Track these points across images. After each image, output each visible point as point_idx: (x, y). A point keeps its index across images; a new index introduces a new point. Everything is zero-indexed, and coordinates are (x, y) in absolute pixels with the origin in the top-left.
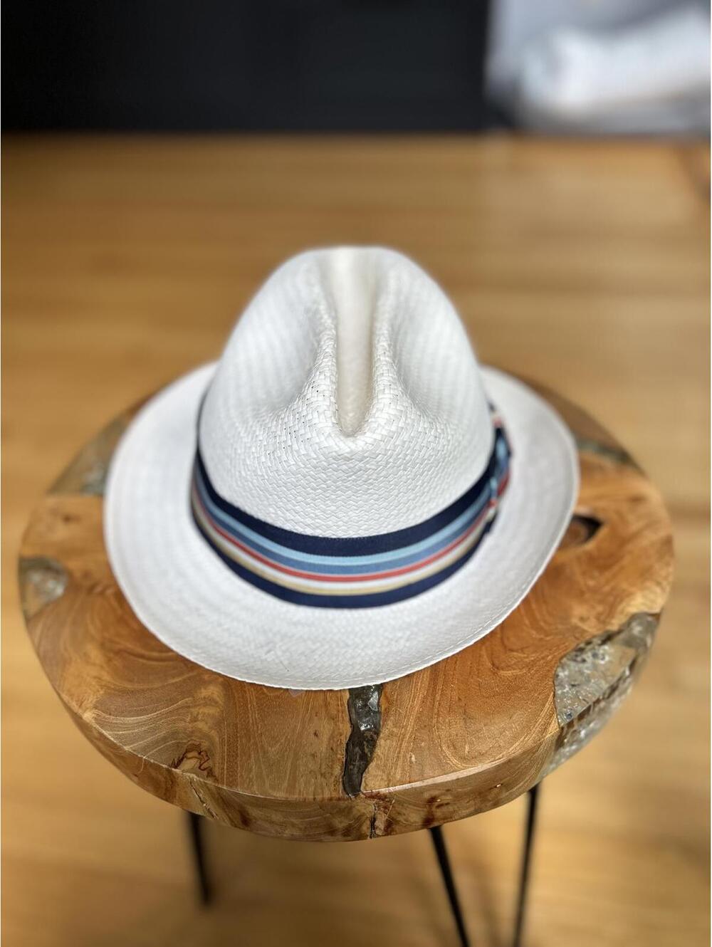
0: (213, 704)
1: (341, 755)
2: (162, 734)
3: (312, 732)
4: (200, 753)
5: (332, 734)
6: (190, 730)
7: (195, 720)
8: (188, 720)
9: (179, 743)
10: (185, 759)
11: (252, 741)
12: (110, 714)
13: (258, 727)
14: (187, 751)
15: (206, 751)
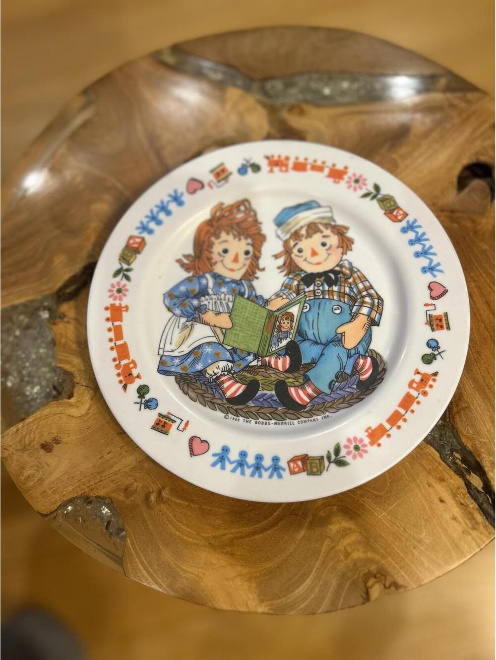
0: (349, 532)
1: (472, 505)
2: (334, 583)
3: (439, 500)
4: (375, 577)
5: (452, 493)
6: (351, 565)
7: (347, 555)
8: (342, 558)
9: (354, 581)
10: (369, 590)
11: (403, 539)
12: (280, 598)
13: (397, 526)
14: (365, 582)
15: (379, 572)
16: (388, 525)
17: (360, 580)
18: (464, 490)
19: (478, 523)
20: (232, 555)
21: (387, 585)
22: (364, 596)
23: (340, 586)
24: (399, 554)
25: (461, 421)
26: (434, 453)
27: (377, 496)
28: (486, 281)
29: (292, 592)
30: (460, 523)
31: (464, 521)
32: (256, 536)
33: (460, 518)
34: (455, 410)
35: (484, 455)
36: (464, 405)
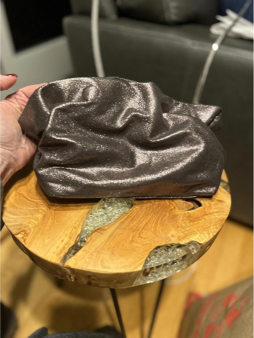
0: (37, 220)
2: (18, 223)
4: (25, 233)
5: (67, 243)
6: (26, 225)
7: (29, 223)
8: (27, 222)
9: (21, 228)
10: (20, 234)
11: (42, 236)
13: (46, 232)
15: (27, 234)
16: (45, 229)
17: (22, 230)
18: (70, 246)
19: (60, 255)
20: (16, 196)
21: (24, 238)
22: (17, 233)
23: (17, 225)
24: (36, 237)
25: (96, 234)
26: (79, 231)
27: (54, 222)
28: (154, 220)
29: (11, 214)
30: (57, 250)
31: (58, 251)
32: (24, 199)
33: (59, 249)
34: (99, 231)
35: (87, 246)
36: (102, 233)
